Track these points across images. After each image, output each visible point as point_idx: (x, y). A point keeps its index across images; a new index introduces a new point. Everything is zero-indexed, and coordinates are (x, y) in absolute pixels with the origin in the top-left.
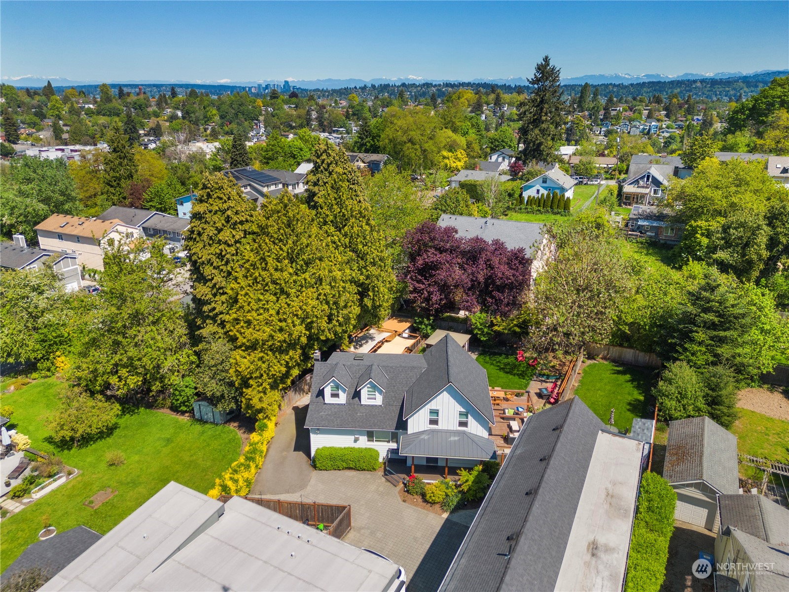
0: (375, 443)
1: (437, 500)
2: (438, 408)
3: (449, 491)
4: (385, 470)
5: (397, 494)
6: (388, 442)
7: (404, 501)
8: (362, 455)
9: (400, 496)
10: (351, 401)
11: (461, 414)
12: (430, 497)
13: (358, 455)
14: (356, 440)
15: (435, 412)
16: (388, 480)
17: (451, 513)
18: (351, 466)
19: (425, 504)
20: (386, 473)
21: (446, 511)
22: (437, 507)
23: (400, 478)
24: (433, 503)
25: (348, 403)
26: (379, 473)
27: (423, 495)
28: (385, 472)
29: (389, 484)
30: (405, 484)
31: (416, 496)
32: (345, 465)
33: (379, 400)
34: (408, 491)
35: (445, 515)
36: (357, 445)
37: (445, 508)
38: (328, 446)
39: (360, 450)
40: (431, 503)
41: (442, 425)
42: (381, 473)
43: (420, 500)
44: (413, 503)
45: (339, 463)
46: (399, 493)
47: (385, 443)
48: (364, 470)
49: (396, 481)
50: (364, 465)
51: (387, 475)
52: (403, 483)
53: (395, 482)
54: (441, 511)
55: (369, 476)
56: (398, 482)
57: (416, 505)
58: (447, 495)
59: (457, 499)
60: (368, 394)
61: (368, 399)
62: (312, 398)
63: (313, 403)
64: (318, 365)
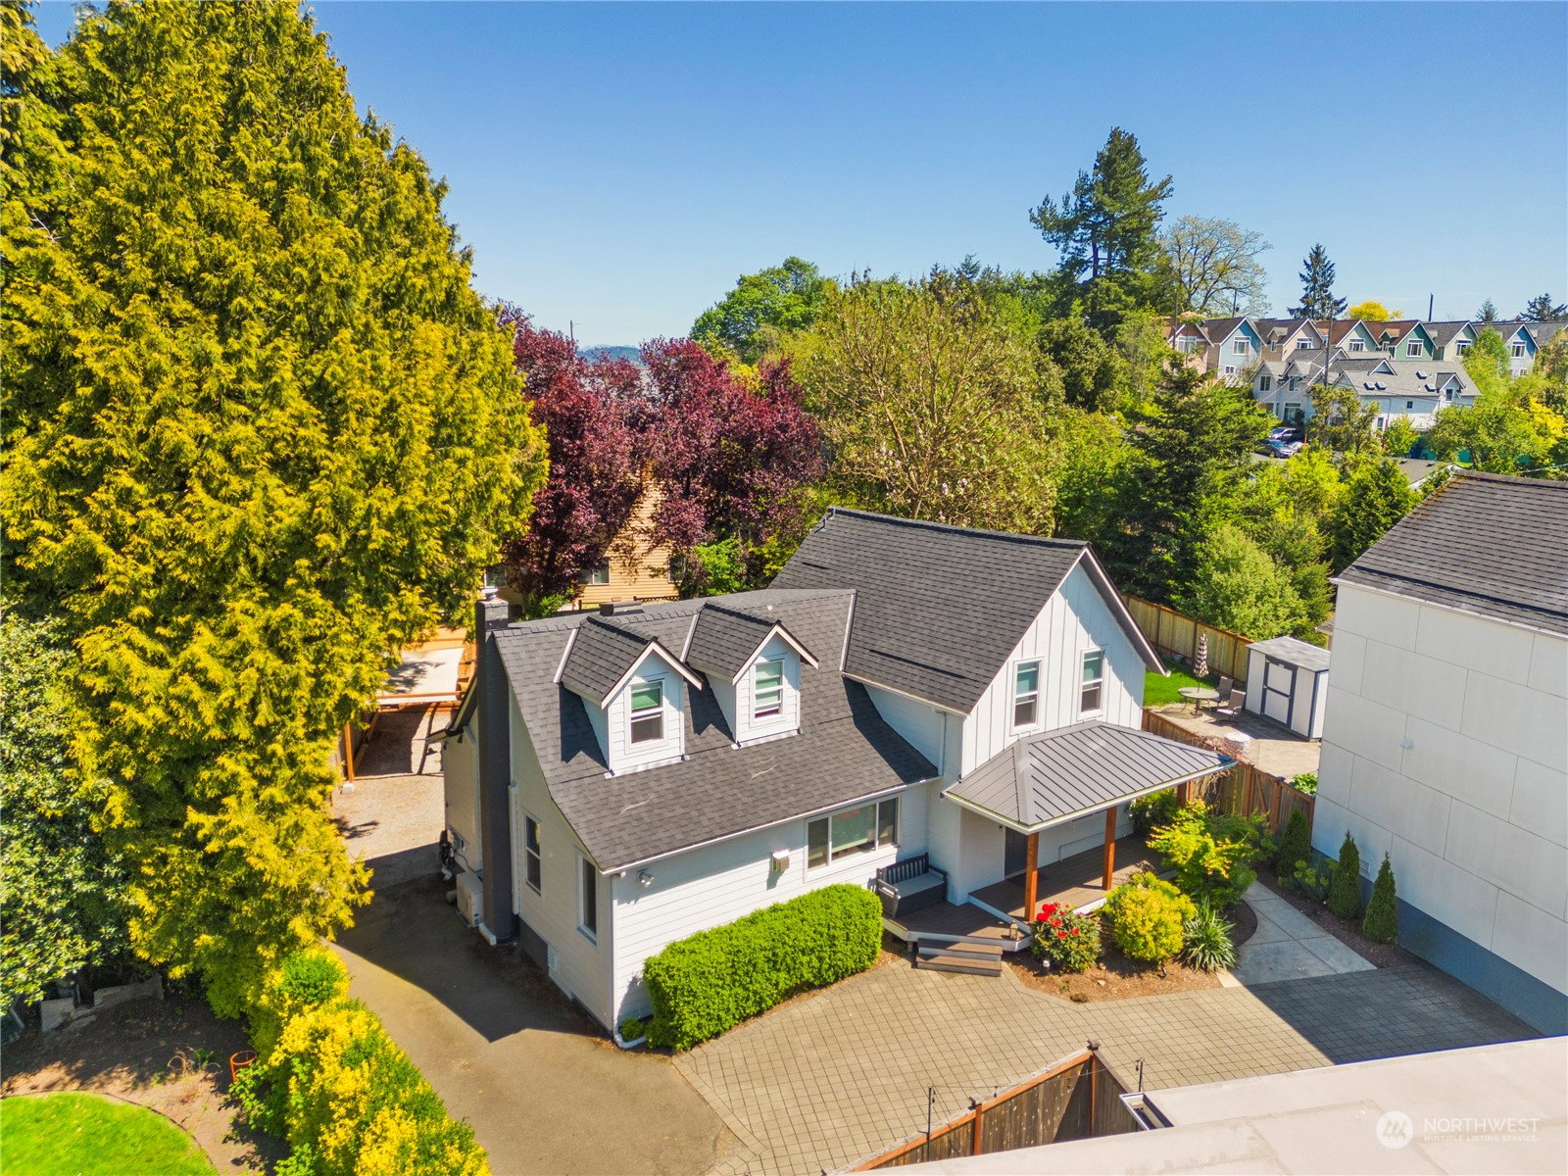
0: (834, 865)
6: (871, 846)
11: (1087, 663)
14: (775, 874)
15: (1030, 674)
17: (1234, 964)
19: (1137, 981)
23: (990, 943)
25: (694, 753)
26: (893, 965)
29: (960, 979)
33: (790, 712)
35: (1230, 980)
41: (1046, 718)
47: (860, 857)
49: (981, 956)
54: (1203, 975)
56: (995, 957)
60: (759, 697)
61: (757, 715)
62: (550, 766)
63: (561, 786)
64: (515, 642)
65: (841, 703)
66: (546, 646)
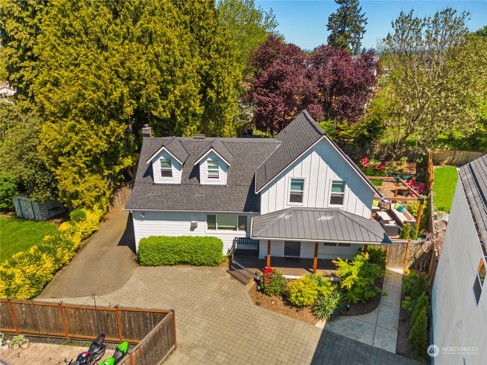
0: (218, 231)
1: (306, 301)
2: (303, 176)
3: (323, 289)
4: (231, 264)
5: (247, 294)
6: (235, 229)
7: (258, 304)
8: (200, 244)
9: (252, 297)
10: (188, 181)
11: (335, 185)
12: (297, 297)
13: (194, 244)
14: (193, 228)
15: (298, 183)
16: (234, 277)
17: (329, 321)
18: (186, 259)
19: (287, 308)
20: (232, 267)
21: (321, 318)
22: (306, 312)
23: (251, 273)
24: (300, 307)
25: (183, 184)
26: (223, 268)
27: (285, 296)
28: (230, 267)
29: (236, 281)
30: (258, 282)
31: (274, 297)
32: (178, 258)
33: (223, 179)
34: (262, 291)
35: (321, 325)
36: (194, 234)
37: (319, 314)
38: (157, 235)
39: (198, 239)
40: (296, 306)
41: (308, 202)
42: (225, 268)
43: (280, 302)
44: (270, 307)
45: (170, 256)
46: (250, 293)
47: (231, 231)
48: (203, 265)
49: (245, 276)
50: (202, 258)
51: (233, 270)
52: (255, 280)
53: (243, 279)
54: (313, 318)
55: (209, 272)
56: (249, 279)
57: (274, 310)
58: (320, 295)
59: (336, 301)
60: (209, 171)
61: (209, 177)
62: (138, 178)
63: (138, 184)
64: (148, 141)
65: (249, 180)
66: (157, 143)
